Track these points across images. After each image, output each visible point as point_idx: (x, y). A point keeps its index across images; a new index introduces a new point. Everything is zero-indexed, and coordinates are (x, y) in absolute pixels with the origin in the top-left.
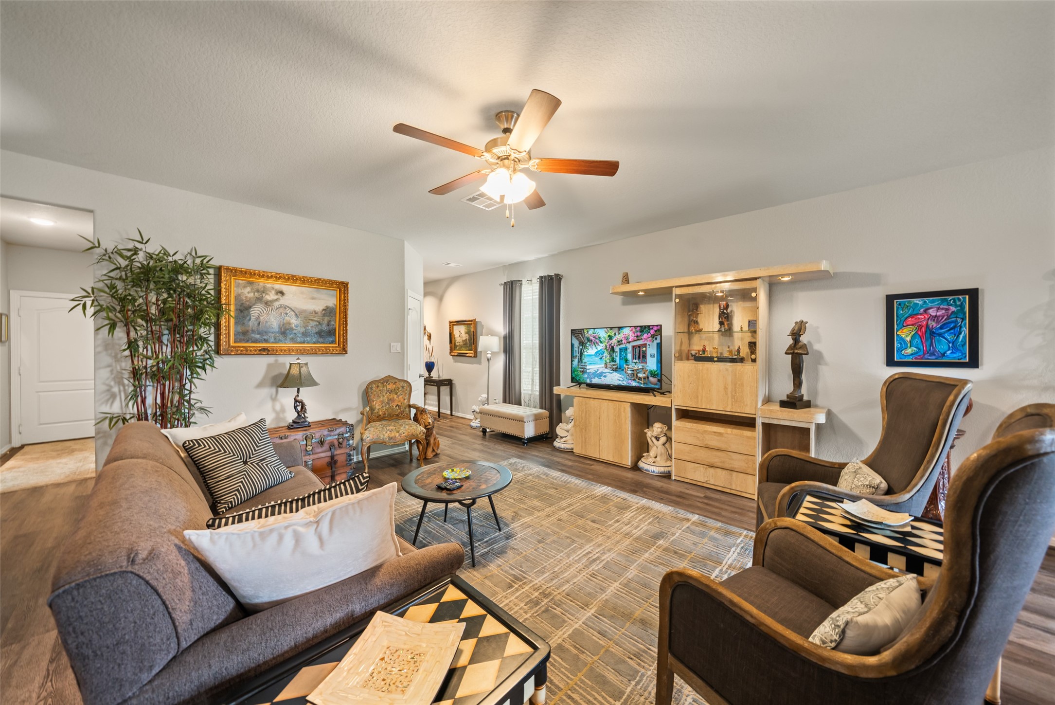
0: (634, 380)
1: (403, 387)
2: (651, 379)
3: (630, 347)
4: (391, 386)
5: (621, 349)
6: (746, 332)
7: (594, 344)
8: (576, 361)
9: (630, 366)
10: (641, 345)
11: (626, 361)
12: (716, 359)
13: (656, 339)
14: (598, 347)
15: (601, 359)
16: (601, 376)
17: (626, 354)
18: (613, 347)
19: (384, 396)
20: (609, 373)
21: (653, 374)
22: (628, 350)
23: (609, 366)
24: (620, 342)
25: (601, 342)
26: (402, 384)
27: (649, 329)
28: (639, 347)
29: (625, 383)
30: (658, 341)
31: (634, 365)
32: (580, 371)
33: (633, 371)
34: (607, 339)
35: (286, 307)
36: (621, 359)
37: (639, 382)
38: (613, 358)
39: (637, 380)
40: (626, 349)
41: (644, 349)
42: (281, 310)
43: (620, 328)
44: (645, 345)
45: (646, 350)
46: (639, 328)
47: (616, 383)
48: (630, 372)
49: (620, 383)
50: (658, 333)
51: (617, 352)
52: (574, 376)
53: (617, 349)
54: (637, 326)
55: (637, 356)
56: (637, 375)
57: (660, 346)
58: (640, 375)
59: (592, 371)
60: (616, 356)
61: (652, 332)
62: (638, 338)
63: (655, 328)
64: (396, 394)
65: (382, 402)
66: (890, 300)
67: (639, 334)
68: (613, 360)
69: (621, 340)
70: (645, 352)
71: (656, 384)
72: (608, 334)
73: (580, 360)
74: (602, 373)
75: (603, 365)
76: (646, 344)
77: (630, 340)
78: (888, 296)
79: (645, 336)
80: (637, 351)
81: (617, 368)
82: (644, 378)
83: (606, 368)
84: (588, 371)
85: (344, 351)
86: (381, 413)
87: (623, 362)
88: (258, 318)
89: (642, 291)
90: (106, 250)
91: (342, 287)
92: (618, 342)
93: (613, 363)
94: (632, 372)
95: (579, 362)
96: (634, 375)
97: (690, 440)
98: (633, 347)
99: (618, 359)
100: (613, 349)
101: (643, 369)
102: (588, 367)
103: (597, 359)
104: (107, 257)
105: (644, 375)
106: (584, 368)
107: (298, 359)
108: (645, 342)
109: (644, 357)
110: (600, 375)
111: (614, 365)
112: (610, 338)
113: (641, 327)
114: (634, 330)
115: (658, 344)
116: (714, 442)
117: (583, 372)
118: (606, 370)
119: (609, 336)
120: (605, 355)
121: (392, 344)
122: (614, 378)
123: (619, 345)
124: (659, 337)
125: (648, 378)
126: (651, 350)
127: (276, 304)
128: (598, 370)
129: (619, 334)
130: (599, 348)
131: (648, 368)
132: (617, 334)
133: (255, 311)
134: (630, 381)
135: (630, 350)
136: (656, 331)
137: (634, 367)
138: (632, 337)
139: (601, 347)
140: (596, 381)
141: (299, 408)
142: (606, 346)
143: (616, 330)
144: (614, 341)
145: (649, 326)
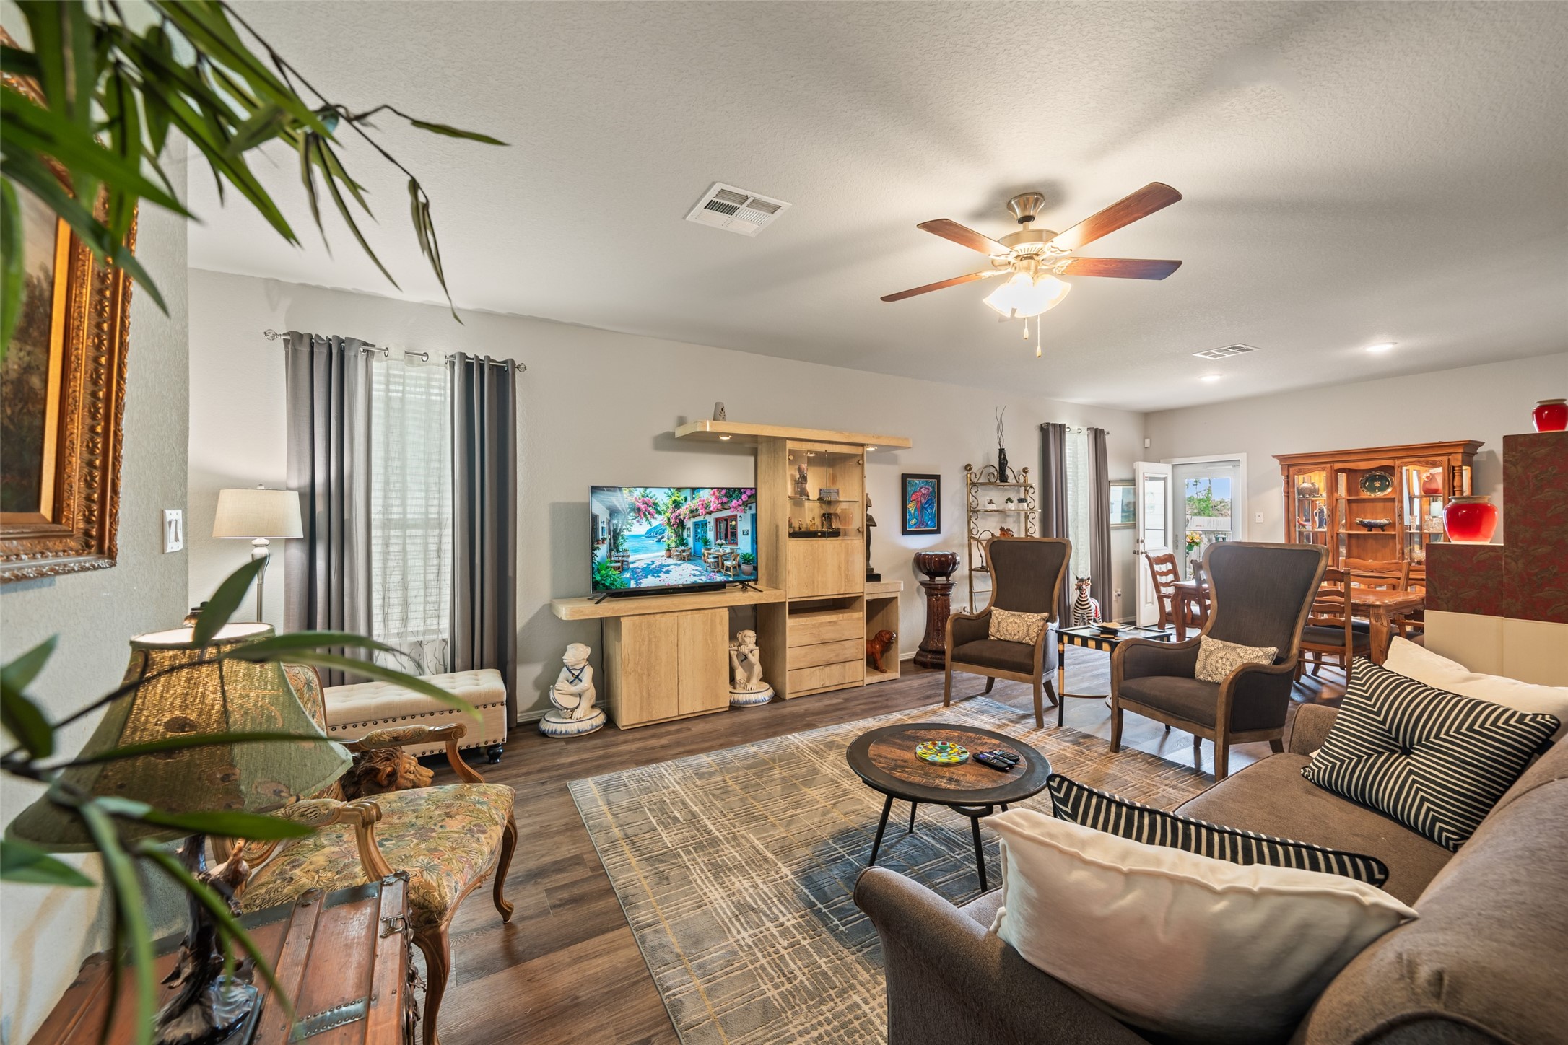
0: (719, 572)
2: (744, 567)
3: (711, 520)
5: (696, 524)
6: (814, 501)
7: (645, 515)
8: (602, 551)
9: (712, 551)
10: (729, 517)
11: (706, 542)
12: (819, 534)
13: (750, 508)
14: (652, 520)
15: (659, 541)
16: (660, 572)
17: (706, 532)
18: (681, 522)
20: (676, 564)
21: (746, 559)
22: (708, 525)
23: (674, 553)
24: (694, 513)
25: (659, 513)
27: (740, 493)
28: (726, 520)
29: (703, 579)
30: (753, 511)
31: (718, 548)
32: (614, 568)
33: (717, 557)
34: (671, 506)
36: (696, 541)
37: (726, 575)
38: (683, 539)
39: (724, 572)
40: (705, 524)
41: (734, 523)
43: (694, 490)
44: (734, 518)
45: (736, 524)
46: (724, 491)
47: (689, 580)
48: (711, 560)
49: (696, 579)
50: (752, 500)
51: (689, 529)
52: (598, 578)
53: (689, 524)
54: (723, 489)
55: (723, 535)
56: (723, 564)
57: (755, 518)
58: (728, 563)
59: (641, 565)
60: (688, 536)
61: (744, 497)
62: (724, 506)
63: (749, 493)
66: (905, 477)
67: (725, 499)
68: (682, 542)
69: (697, 510)
70: (734, 528)
71: (751, 574)
72: (673, 498)
73: (614, 546)
74: (661, 566)
75: (664, 553)
76: (736, 515)
77: (711, 509)
78: (902, 475)
79: (734, 503)
80: (723, 525)
81: (688, 556)
82: (734, 567)
83: (669, 557)
84: (631, 566)
87: (700, 544)
89: (727, 434)
92: (692, 512)
93: (683, 548)
94: (715, 560)
95: (610, 550)
96: (719, 565)
97: (806, 640)
98: (717, 520)
99: (691, 541)
100: (681, 524)
101: (732, 553)
102: (630, 559)
103: (652, 542)
105: (734, 563)
106: (623, 561)
108: (735, 513)
109: (734, 535)
110: (656, 572)
111: (684, 551)
112: (677, 505)
113: (727, 489)
114: (717, 494)
115: (752, 515)
116: (829, 634)
117: (622, 569)
118: (670, 561)
119: (675, 502)
120: (666, 534)
122: (684, 573)
123: (693, 517)
124: (753, 505)
125: (739, 566)
126: (744, 525)
128: (653, 562)
129: (693, 498)
130: (655, 523)
131: (739, 552)
132: (689, 498)
134: (712, 574)
135: (711, 525)
136: (749, 497)
137: (719, 551)
138: (714, 505)
139: (658, 521)
140: (649, 582)
142: (669, 519)
143: (688, 493)
144: (684, 511)
145: (740, 489)
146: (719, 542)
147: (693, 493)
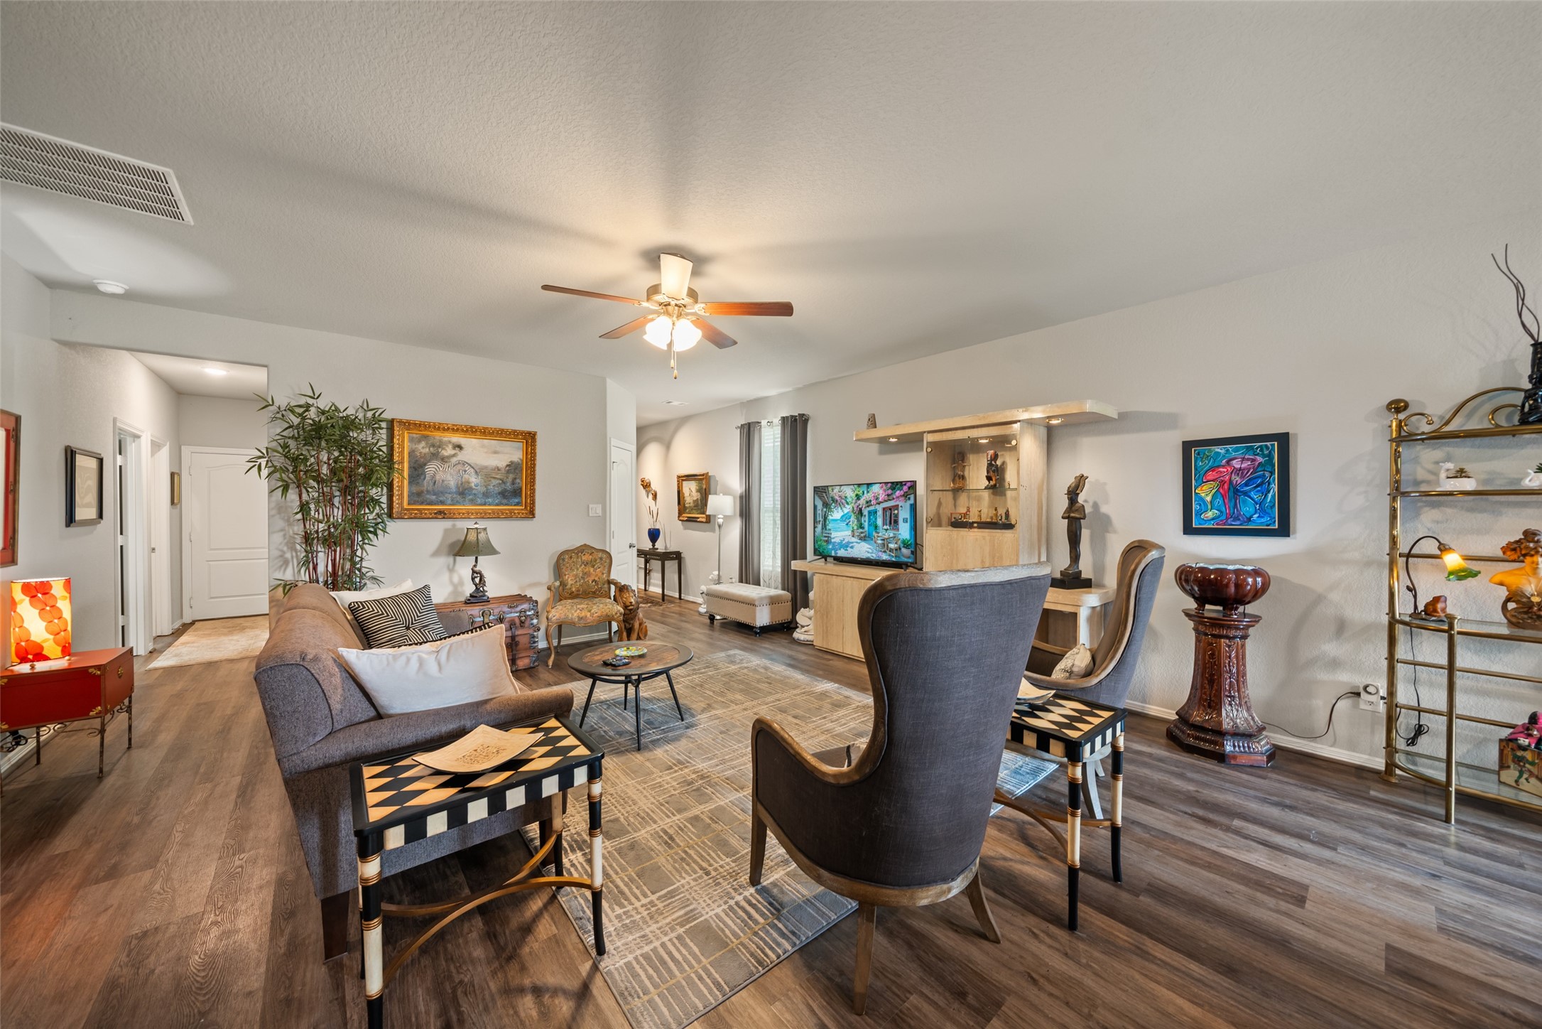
0: (885, 552)
1: (601, 559)
2: (904, 550)
3: (880, 508)
4: (586, 558)
5: (869, 512)
7: (840, 506)
8: (819, 527)
9: (880, 534)
10: (893, 506)
11: (876, 527)
12: (975, 525)
13: (909, 499)
14: (844, 509)
15: (847, 524)
16: (847, 546)
17: (876, 519)
18: (861, 510)
19: (578, 569)
20: (857, 542)
21: (906, 545)
22: (878, 513)
23: (856, 534)
24: (868, 503)
25: (848, 503)
26: (600, 555)
27: (902, 486)
28: (890, 509)
29: (873, 556)
30: (912, 501)
31: (885, 532)
32: (824, 541)
33: (884, 540)
34: (855, 499)
35: (464, 463)
36: (869, 525)
37: (890, 555)
38: (861, 524)
39: (888, 552)
40: (876, 512)
41: (896, 512)
42: (459, 467)
43: (869, 485)
44: (896, 507)
45: (898, 513)
46: (889, 485)
47: (865, 556)
48: (880, 542)
49: (869, 555)
50: (911, 491)
51: (865, 516)
52: (819, 547)
53: (865, 512)
54: (888, 483)
55: (888, 522)
56: (888, 546)
57: (914, 508)
58: (892, 546)
59: (837, 540)
60: (865, 521)
61: (905, 488)
62: (889, 498)
63: (909, 484)
64: (593, 566)
65: (576, 576)
66: (1188, 446)
67: (890, 492)
68: (861, 527)
69: (870, 501)
70: (897, 516)
71: (909, 557)
72: (856, 492)
73: (824, 526)
74: (849, 543)
75: (850, 533)
76: (898, 505)
77: (880, 500)
78: (1185, 443)
79: (897, 495)
80: (888, 513)
81: (865, 536)
82: (896, 550)
83: (853, 536)
84: (833, 540)
85: (531, 514)
86: (574, 589)
87: (872, 528)
88: (434, 476)
89: (893, 437)
90: (279, 408)
91: (529, 439)
92: (867, 502)
93: (861, 530)
94: (883, 542)
95: (823, 529)
96: (885, 546)
98: (884, 509)
99: (866, 525)
100: (860, 512)
101: (894, 537)
102: (832, 536)
103: (843, 525)
104: (279, 416)
105: (896, 546)
106: (829, 537)
107: (476, 523)
108: (897, 503)
109: (896, 522)
110: (846, 546)
111: (862, 533)
112: (858, 497)
113: (892, 483)
114: (885, 487)
115: (911, 505)
117: (828, 542)
118: (853, 539)
119: (857, 495)
120: (852, 519)
121: (591, 506)
122: (863, 550)
123: (868, 507)
124: (912, 497)
125: (900, 549)
126: (904, 513)
127: (454, 460)
128: (844, 539)
129: (868, 492)
130: (846, 511)
131: (900, 537)
132: (865, 492)
133: (431, 469)
134: (880, 553)
135: (880, 513)
136: (909, 488)
137: (885, 535)
138: (882, 497)
139: (848, 509)
140: (842, 553)
141: (477, 580)
142: (853, 508)
143: (864, 488)
144: (862, 501)
145: (901, 482)
146: (885, 527)
147: (868, 488)
